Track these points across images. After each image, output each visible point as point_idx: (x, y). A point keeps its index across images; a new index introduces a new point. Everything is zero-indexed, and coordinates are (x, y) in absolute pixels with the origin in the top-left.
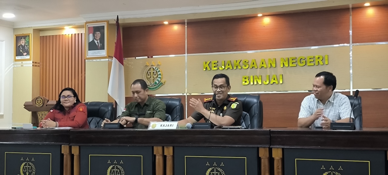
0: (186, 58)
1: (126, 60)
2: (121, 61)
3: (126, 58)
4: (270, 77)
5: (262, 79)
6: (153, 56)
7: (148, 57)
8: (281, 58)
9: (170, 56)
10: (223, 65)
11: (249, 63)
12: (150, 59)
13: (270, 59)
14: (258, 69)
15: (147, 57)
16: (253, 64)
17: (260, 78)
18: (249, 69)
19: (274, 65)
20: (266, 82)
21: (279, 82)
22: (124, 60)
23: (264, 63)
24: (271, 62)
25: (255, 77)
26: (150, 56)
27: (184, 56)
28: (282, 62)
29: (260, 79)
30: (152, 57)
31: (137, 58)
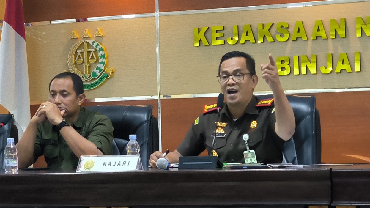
0: (157, 21)
1: (30, 27)
2: (20, 30)
3: (32, 23)
4: (334, 58)
5: (318, 63)
6: (88, 19)
7: (78, 21)
8: (357, 18)
9: (125, 17)
10: (235, 35)
11: (290, 30)
12: (82, 24)
13: (333, 21)
14: (310, 42)
15: (75, 20)
16: (299, 31)
17: (314, 60)
18: (290, 42)
19: (342, 33)
20: (326, 68)
21: (352, 68)
22: (26, 28)
23: (320, 29)
24: (336, 27)
25: (302, 59)
26: (82, 18)
27: (152, 17)
28: (359, 26)
29: (313, 62)
30: (86, 20)
31: (53, 22)
